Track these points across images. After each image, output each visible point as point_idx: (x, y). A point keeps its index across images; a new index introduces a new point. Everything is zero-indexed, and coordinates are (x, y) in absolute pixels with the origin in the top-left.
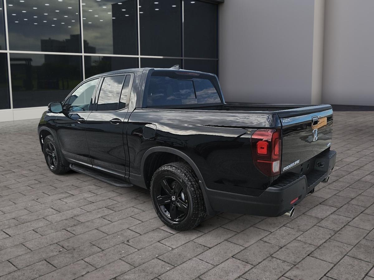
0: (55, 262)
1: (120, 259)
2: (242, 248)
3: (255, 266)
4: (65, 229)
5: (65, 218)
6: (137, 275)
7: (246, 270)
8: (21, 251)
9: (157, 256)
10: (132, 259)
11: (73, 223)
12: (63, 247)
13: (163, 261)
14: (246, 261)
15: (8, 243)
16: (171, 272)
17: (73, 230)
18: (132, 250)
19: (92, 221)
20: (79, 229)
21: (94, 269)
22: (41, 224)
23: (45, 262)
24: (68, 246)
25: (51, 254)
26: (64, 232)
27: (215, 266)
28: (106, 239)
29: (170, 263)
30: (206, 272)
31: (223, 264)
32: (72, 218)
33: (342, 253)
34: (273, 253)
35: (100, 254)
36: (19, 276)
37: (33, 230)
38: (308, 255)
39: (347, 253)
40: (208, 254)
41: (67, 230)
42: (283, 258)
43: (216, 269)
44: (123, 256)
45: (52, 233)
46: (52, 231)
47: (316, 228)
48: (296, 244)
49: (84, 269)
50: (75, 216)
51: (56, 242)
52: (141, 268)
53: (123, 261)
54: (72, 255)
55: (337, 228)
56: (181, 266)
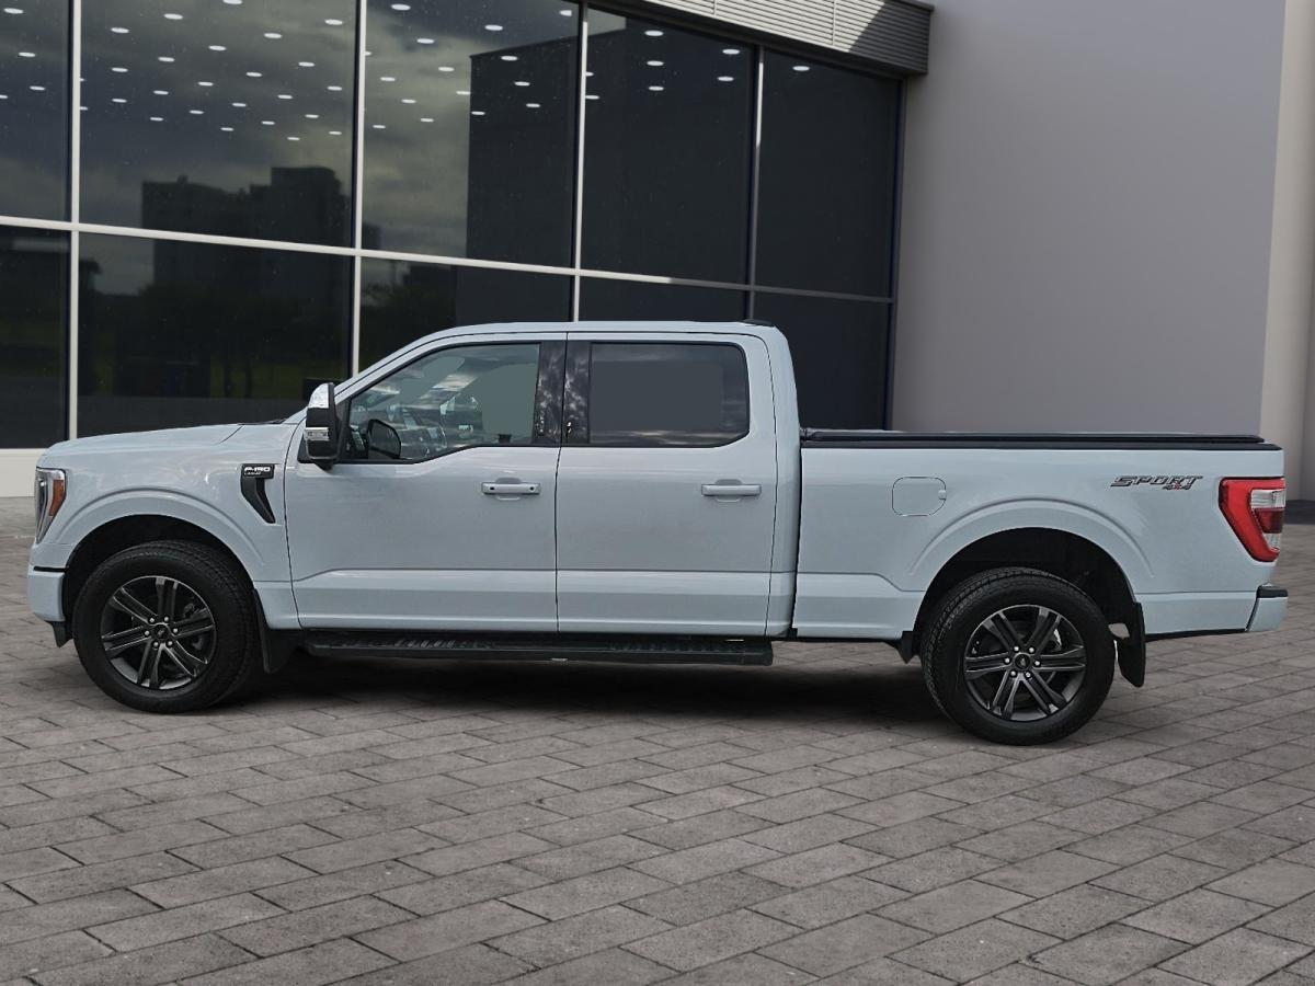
0: (335, 829)
1: (520, 831)
2: (873, 828)
3: (898, 860)
4: (348, 771)
5: (341, 749)
6: (570, 860)
7: (872, 864)
8: (227, 804)
9: (625, 830)
10: (554, 832)
11: (369, 761)
12: (350, 804)
13: (641, 839)
14: (877, 850)
15: (184, 787)
16: (663, 859)
17: (374, 774)
18: (552, 817)
19: (428, 759)
20: (388, 773)
21: (446, 844)
22: (271, 757)
23: (304, 826)
24: (364, 803)
25: (321, 814)
26: (350, 776)
27: (786, 855)
28: (476, 795)
29: (662, 843)
30: (761, 863)
31: (810, 853)
32: (364, 749)
33: (1154, 849)
34: (958, 839)
35: (464, 821)
36: (240, 846)
37: (251, 768)
38: (1058, 849)
39: (1172, 850)
40: (772, 836)
41: (354, 773)
42: (984, 851)
43: (791, 860)
44: (526, 826)
45: (309, 775)
46: (311, 773)
47: (1107, 802)
48: (1031, 828)
49: (420, 843)
50: (372, 746)
51: (326, 792)
52: (577, 848)
53: (530, 835)
54: (380, 818)
55: (1170, 805)
56: (691, 850)
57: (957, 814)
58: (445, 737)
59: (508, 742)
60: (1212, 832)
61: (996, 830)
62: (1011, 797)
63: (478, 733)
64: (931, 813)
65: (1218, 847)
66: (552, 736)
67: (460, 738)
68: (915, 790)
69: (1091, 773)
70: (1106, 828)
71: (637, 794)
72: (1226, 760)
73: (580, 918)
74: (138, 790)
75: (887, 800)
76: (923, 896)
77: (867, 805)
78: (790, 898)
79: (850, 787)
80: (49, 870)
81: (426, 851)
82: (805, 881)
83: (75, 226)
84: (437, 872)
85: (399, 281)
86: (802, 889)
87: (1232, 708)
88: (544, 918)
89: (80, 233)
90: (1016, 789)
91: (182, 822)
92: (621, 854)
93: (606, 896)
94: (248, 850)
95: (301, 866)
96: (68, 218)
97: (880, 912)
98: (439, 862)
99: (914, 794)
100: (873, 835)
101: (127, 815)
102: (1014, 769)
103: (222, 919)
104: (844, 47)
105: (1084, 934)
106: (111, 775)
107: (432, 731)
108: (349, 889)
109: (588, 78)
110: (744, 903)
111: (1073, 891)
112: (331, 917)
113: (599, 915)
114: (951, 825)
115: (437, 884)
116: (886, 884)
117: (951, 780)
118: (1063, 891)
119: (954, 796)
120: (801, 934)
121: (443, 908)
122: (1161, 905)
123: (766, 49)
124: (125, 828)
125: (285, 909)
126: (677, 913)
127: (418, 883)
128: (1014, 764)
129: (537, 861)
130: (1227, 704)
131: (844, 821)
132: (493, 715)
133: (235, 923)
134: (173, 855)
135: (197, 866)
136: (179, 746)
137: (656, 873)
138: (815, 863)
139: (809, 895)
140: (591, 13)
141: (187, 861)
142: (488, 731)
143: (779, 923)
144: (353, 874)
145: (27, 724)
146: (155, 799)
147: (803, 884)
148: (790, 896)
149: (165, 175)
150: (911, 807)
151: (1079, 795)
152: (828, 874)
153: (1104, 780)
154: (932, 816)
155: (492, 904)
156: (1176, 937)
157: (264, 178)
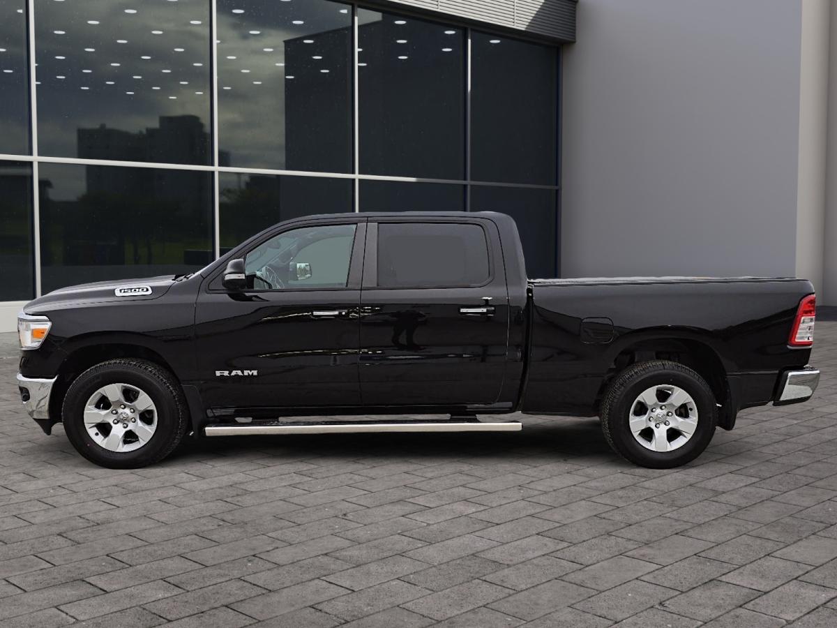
0: (215, 537)
1: (332, 534)
2: (558, 525)
3: (574, 544)
4: (221, 500)
5: (218, 485)
6: (365, 552)
7: (558, 548)
8: (144, 524)
9: (399, 532)
10: (354, 535)
11: (235, 493)
12: (223, 521)
13: (410, 537)
14: (561, 539)
15: (117, 514)
16: (425, 549)
17: (238, 501)
18: (353, 525)
19: (272, 490)
20: (248, 500)
21: (285, 544)
22: (172, 493)
23: (194, 536)
24: (232, 520)
25: (205, 528)
26: (224, 503)
27: (503, 544)
28: (304, 513)
29: (423, 539)
30: (487, 550)
31: (518, 542)
32: (231, 486)
33: (738, 531)
34: (611, 530)
35: (296, 529)
36: (155, 551)
37: (160, 500)
38: (677, 534)
39: (749, 532)
40: (494, 531)
41: (226, 501)
42: (629, 537)
43: (506, 547)
44: (337, 531)
45: (197, 504)
46: (197, 502)
47: (706, 503)
48: (659, 521)
49: (269, 544)
50: (236, 484)
51: (209, 514)
52: (370, 544)
53: (339, 536)
54: (243, 529)
55: (747, 503)
56: (442, 543)
57: (611, 514)
58: (283, 477)
59: (324, 478)
60: (774, 519)
61: (637, 523)
62: (645, 502)
63: (304, 473)
64: (594, 514)
65: (778, 529)
66: (351, 473)
67: (292, 477)
68: (584, 499)
69: (695, 485)
70: (707, 520)
71: (407, 508)
72: (781, 474)
73: (373, 589)
74: (87, 517)
75: (566, 506)
76: (590, 567)
77: (554, 510)
78: (506, 571)
79: (542, 499)
80: (33, 569)
81: (273, 549)
82: (516, 560)
83: (35, 158)
84: (281, 562)
85: (243, 186)
86: (514, 565)
87: (784, 440)
88: (350, 590)
89: (39, 163)
90: (648, 497)
91: (117, 536)
92: (398, 547)
93: (389, 574)
94: (159, 552)
95: (194, 562)
96: (31, 154)
97: (563, 578)
98: (282, 556)
99: (583, 502)
100: (558, 529)
101: (81, 533)
102: (647, 484)
103: (144, 597)
104: (522, 27)
105: (694, 588)
106: (70, 509)
107: (274, 472)
108: (225, 575)
109: (359, 52)
110: (477, 576)
111: (687, 560)
112: (214, 594)
113: (384, 586)
114: (607, 521)
115: (281, 570)
116: (567, 560)
117: (607, 492)
118: (680, 560)
119: (608, 502)
120: (513, 594)
121: (285, 586)
122: (743, 568)
123: (472, 30)
124: (80, 542)
125: (184, 589)
126: (434, 583)
127: (268, 570)
128: (646, 481)
129: (345, 553)
130: (781, 438)
131: (539, 520)
132: (312, 461)
133: (153, 599)
134: (112, 557)
135: (128, 564)
136: (113, 488)
137: (420, 559)
138: (522, 548)
139: (518, 569)
140: (359, 11)
141: (121, 561)
142: (310, 472)
143: (500, 587)
144: (227, 566)
145: (16, 477)
146: (99, 522)
147: (514, 562)
148: (506, 570)
149: (91, 124)
150: (581, 511)
151: (689, 499)
152: (530, 555)
153: (705, 489)
154: (595, 516)
155: (317, 581)
156: (753, 588)
157: (155, 124)
